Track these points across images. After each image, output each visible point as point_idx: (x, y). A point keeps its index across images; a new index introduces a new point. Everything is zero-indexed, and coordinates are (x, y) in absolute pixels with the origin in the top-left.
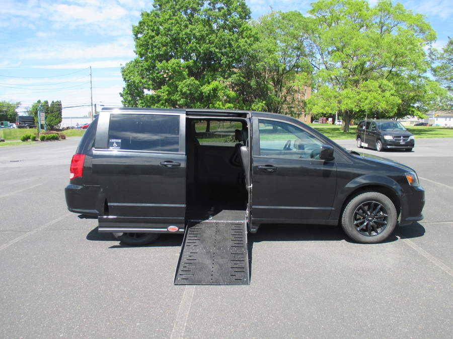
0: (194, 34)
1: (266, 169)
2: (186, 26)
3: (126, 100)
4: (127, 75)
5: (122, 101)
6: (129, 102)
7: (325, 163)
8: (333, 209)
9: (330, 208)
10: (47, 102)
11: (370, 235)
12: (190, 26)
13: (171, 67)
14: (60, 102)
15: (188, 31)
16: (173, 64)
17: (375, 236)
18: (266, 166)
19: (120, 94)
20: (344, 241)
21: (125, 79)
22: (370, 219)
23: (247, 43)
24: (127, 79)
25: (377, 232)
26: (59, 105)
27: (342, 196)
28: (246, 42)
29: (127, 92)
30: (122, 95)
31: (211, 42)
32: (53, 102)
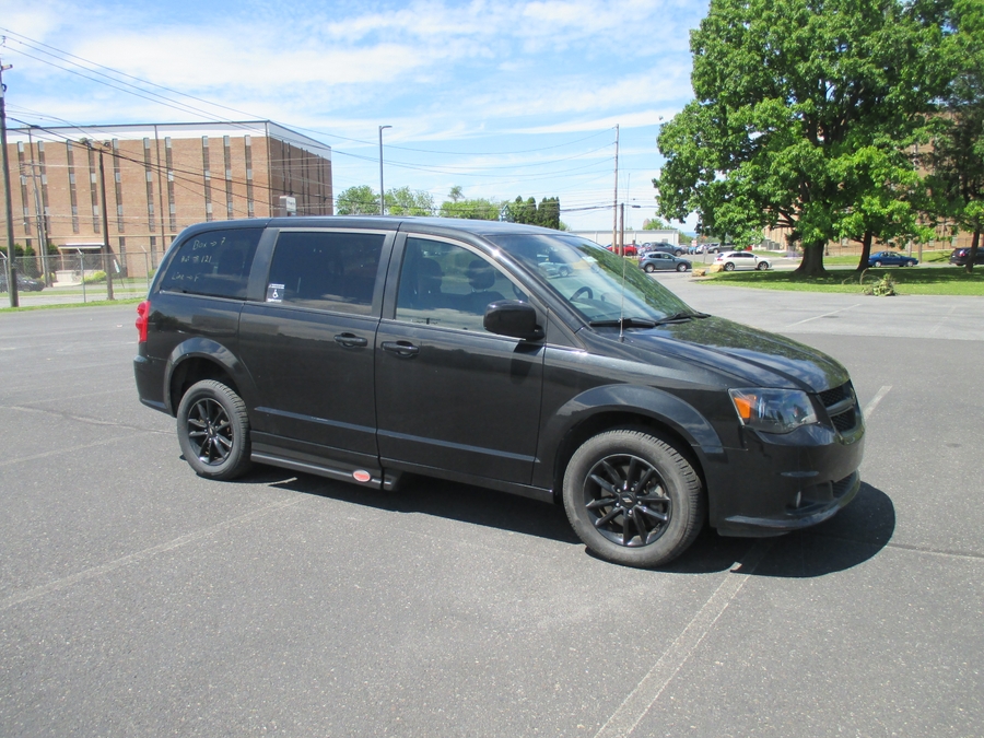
0: (820, 37)
1: (398, 351)
2: (802, 21)
3: (664, 194)
4: (666, 141)
5: (657, 197)
6: (670, 199)
8: (538, 461)
9: (530, 459)
10: (532, 201)
11: (627, 543)
12: (812, 19)
13: (759, 117)
14: (558, 200)
15: (804, 32)
16: (764, 112)
19: (654, 181)
21: (661, 150)
22: (627, 500)
23: (962, 44)
24: (665, 150)
26: (554, 205)
28: (960, 42)
29: (666, 178)
30: (656, 184)
31: (862, 54)
32: (545, 200)
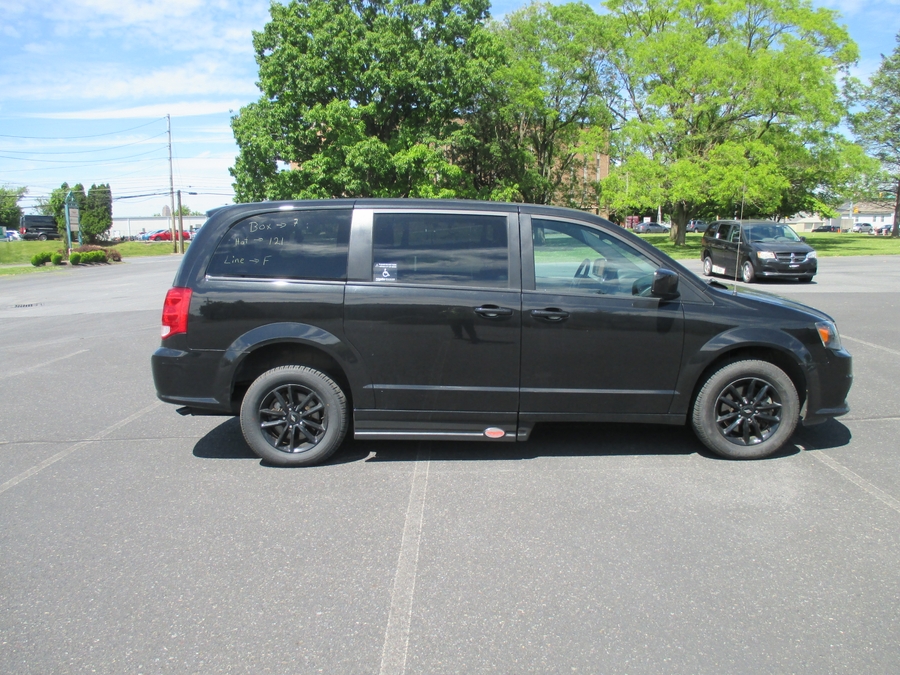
0: (376, 51)
1: (546, 317)
2: (360, 34)
3: (241, 182)
4: (242, 133)
5: (234, 185)
6: (248, 186)
7: (662, 305)
8: (677, 393)
9: (671, 392)
10: (80, 187)
11: (748, 443)
12: (368, 34)
13: (332, 116)
14: (108, 186)
15: (363, 44)
16: (336, 111)
17: (757, 444)
18: (548, 310)
19: (231, 170)
20: (695, 456)
21: (239, 140)
22: (748, 411)
23: (482, 67)
24: (243, 141)
25: (760, 437)
26: (105, 192)
27: (692, 370)
28: (481, 66)
29: (244, 167)
30: (233, 173)
31: (411, 67)
32: (94, 187)
